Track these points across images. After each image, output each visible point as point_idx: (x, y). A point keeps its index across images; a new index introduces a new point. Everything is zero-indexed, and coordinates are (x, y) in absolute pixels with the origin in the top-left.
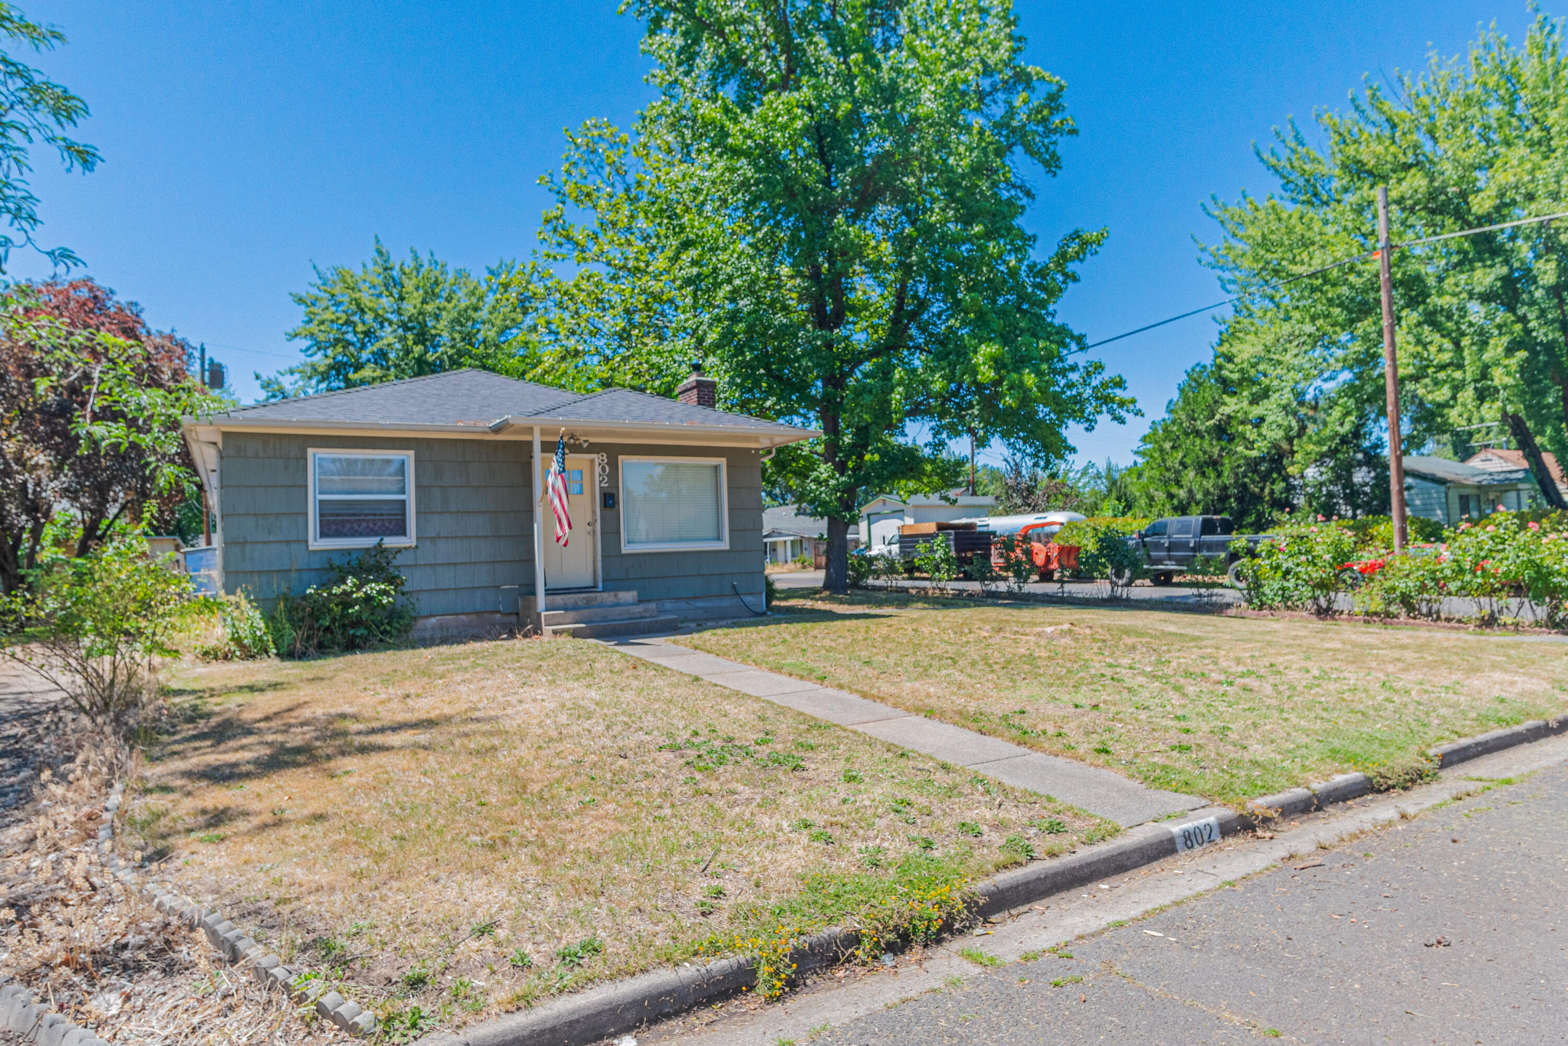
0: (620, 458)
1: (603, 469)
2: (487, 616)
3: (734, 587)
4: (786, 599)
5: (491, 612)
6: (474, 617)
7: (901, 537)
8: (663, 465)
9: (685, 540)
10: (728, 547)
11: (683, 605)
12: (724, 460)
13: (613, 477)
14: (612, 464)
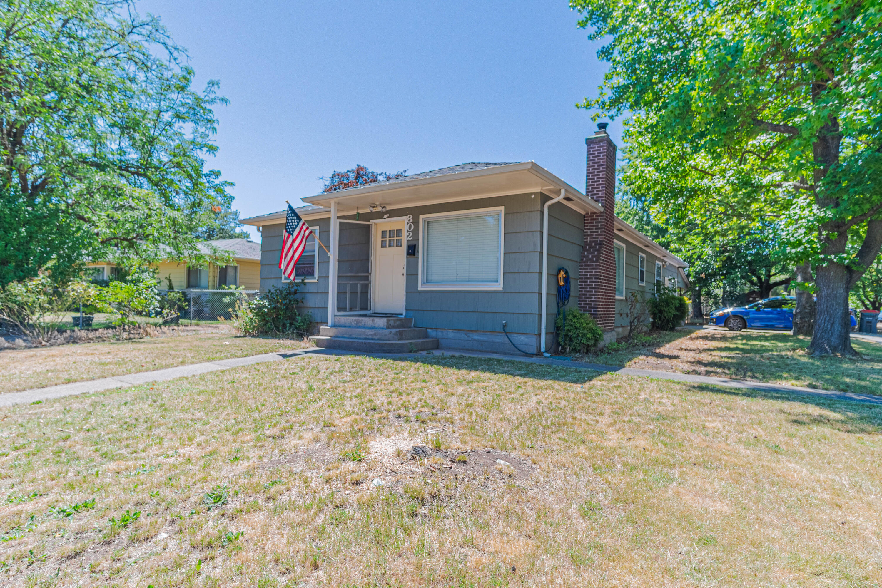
0: (421, 217)
1: (410, 227)
8: (458, 219)
9: (469, 281)
10: (501, 289)
11: (462, 335)
12: (502, 208)
13: (415, 232)
14: (416, 222)
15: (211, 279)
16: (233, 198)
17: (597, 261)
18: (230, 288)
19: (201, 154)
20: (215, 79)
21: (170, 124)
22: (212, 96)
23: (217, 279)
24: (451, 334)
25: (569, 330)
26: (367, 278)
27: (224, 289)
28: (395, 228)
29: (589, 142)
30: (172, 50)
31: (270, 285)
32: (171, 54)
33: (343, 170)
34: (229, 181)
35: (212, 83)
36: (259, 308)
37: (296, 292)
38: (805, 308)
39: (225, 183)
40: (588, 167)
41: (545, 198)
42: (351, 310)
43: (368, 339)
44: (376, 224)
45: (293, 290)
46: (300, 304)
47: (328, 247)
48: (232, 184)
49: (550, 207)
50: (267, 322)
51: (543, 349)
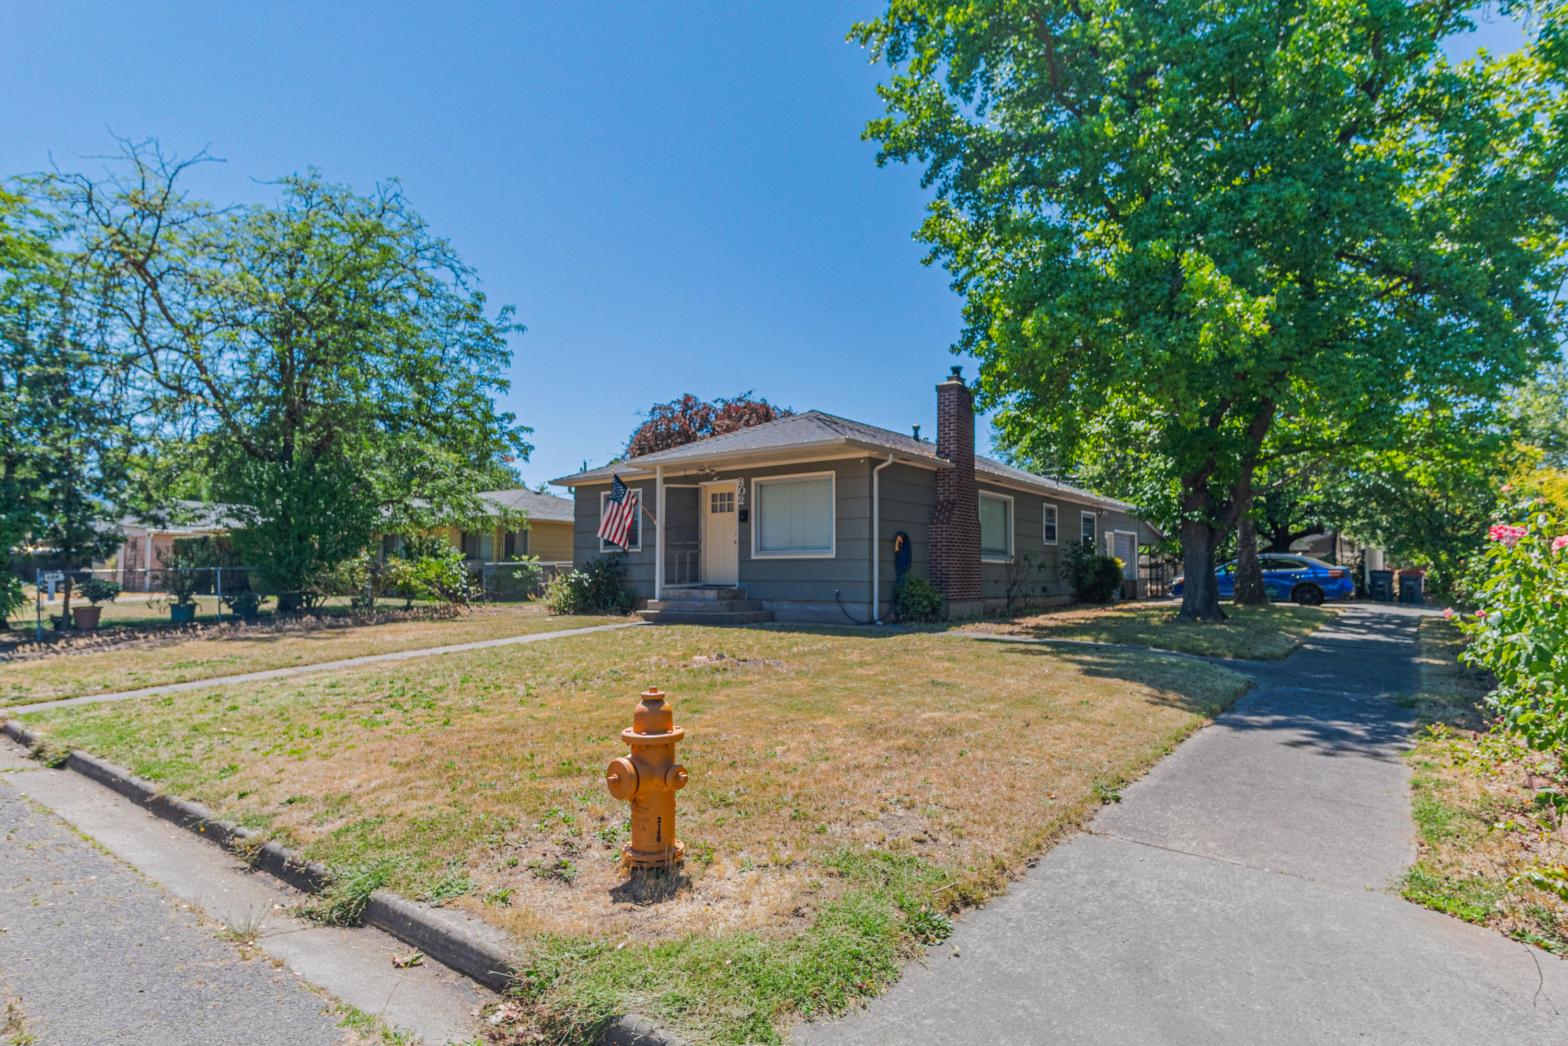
0: (753, 480)
1: (742, 491)
3: (837, 594)
8: (792, 483)
9: (803, 548)
10: (834, 556)
11: (797, 606)
12: (833, 472)
13: (747, 497)
14: (747, 485)
15: (495, 547)
16: (532, 448)
17: (947, 523)
18: (521, 560)
19: (490, 392)
20: (509, 304)
21: (457, 361)
22: (506, 324)
23: (503, 548)
24: (786, 606)
25: (905, 598)
26: (697, 547)
27: (514, 560)
28: (726, 491)
29: (940, 389)
30: (459, 272)
31: (587, 556)
32: (458, 276)
33: (666, 402)
34: (526, 425)
35: (507, 309)
36: (579, 582)
37: (617, 564)
38: (1245, 569)
39: (522, 429)
40: (939, 417)
41: (874, 462)
42: (680, 582)
43: (698, 609)
44: (705, 487)
45: (613, 562)
46: (623, 578)
47: (654, 512)
48: (530, 430)
49: (880, 472)
50: (587, 597)
51: (876, 617)
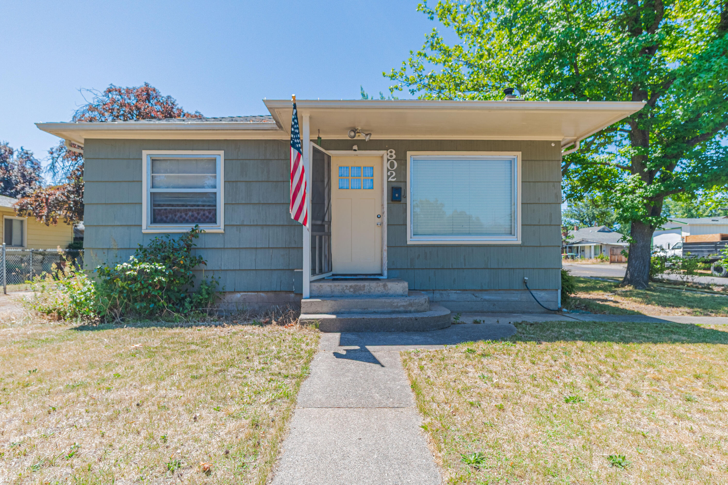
0: (409, 153)
1: (392, 165)
2: (283, 295)
3: (525, 282)
4: (586, 290)
5: (286, 292)
6: (271, 295)
7: (684, 244)
9: (472, 234)
10: (520, 242)
11: (469, 296)
12: (519, 154)
13: (401, 173)
14: (400, 159)
26: (323, 228)
28: (360, 164)
43: (399, 312)
44: (333, 157)
46: (200, 266)
51: (559, 303)
